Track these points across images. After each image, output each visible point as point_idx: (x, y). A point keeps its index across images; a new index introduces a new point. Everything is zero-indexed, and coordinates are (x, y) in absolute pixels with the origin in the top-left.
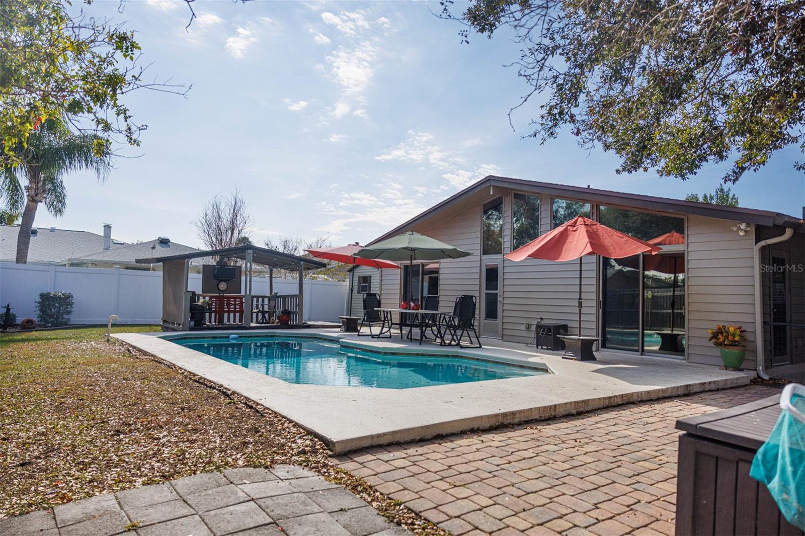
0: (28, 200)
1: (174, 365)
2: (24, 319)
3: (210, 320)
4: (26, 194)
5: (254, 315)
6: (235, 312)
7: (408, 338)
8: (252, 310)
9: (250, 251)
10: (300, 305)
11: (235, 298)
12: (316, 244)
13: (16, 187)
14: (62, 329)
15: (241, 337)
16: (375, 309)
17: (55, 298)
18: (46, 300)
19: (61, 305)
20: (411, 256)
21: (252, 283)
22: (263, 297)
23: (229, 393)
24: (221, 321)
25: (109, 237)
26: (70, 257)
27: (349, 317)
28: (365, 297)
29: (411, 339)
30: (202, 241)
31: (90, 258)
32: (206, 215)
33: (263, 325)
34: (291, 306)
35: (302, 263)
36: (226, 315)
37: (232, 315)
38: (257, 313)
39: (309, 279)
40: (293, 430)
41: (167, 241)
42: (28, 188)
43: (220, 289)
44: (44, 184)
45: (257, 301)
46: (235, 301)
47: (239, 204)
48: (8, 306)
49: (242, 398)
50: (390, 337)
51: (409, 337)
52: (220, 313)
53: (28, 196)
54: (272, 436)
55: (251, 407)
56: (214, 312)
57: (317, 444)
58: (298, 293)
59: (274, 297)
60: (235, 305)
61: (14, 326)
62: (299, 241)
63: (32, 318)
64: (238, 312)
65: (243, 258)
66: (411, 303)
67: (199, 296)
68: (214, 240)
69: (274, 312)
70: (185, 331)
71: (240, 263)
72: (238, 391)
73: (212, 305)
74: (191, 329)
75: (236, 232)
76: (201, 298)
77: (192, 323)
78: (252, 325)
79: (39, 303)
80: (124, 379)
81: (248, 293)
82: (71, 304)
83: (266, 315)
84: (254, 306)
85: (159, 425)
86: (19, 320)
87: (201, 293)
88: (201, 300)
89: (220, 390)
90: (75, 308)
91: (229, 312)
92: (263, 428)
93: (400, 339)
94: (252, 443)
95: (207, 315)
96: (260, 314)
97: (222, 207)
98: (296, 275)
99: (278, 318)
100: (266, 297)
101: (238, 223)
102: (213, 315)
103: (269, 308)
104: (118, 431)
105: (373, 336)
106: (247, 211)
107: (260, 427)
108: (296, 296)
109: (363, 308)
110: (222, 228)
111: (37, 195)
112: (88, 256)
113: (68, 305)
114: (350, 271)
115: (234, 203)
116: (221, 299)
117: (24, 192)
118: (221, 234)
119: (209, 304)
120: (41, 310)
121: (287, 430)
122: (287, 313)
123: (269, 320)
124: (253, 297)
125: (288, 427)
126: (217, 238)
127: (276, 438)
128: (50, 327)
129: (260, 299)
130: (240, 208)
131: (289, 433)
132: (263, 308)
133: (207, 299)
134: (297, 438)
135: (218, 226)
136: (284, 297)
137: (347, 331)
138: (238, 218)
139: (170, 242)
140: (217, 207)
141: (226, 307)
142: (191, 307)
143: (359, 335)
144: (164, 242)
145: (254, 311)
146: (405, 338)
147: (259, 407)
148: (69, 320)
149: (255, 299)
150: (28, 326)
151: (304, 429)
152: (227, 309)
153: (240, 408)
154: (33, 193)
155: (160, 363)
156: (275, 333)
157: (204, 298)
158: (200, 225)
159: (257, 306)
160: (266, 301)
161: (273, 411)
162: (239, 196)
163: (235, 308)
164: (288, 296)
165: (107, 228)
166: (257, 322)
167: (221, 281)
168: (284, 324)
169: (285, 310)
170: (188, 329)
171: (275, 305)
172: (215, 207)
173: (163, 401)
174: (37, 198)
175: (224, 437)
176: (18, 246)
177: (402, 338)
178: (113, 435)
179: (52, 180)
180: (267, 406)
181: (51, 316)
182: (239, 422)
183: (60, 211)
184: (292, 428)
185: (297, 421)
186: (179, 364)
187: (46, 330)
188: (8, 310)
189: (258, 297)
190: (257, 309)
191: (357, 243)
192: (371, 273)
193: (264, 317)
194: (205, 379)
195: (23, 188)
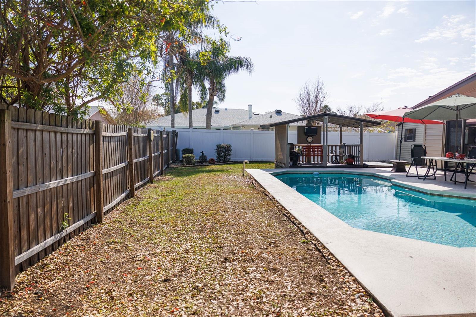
0: (210, 95)
1: (274, 198)
2: (210, 158)
3: (302, 161)
4: (208, 92)
5: (330, 158)
6: (318, 156)
7: (451, 180)
8: (329, 154)
9: (326, 117)
10: (361, 152)
11: (318, 147)
12: (372, 108)
13: (204, 90)
14: (227, 164)
15: (321, 173)
16: (422, 157)
17: (223, 148)
18: (219, 148)
19: (226, 151)
20: (457, 115)
21: (328, 136)
22: (336, 146)
23: (305, 231)
24: (309, 161)
25: (251, 111)
26: (232, 124)
27: (398, 161)
28: (412, 148)
29: (455, 182)
30: (299, 111)
31: (241, 124)
32: (301, 95)
33: (336, 165)
34: (355, 152)
35: (363, 123)
36: (312, 157)
37: (316, 157)
38: (332, 156)
39: (367, 132)
40: (354, 286)
41: (280, 111)
42: (209, 89)
43: (309, 141)
44: (216, 86)
45: (332, 149)
46: (318, 149)
47: (320, 86)
48: (203, 152)
49: (314, 238)
50: (435, 179)
51: (453, 179)
52: (309, 156)
53: (209, 93)
54: (334, 289)
55: (319, 250)
56: (305, 155)
57: (376, 311)
58: (359, 144)
59: (343, 146)
60: (318, 151)
61: (206, 161)
62: (360, 106)
63: (213, 158)
64: (319, 155)
65: (322, 121)
66: (456, 154)
67: (296, 146)
68: (306, 109)
69: (343, 156)
70: (287, 168)
71: (321, 124)
72: (311, 231)
73: (303, 151)
74: (291, 167)
75: (319, 104)
76: (297, 147)
77: (291, 163)
78: (329, 164)
79: (216, 150)
80: (243, 208)
81: (325, 144)
82: (230, 150)
83: (338, 158)
84: (330, 152)
85: (252, 259)
86: (208, 159)
87: (297, 144)
88: (297, 149)
89: (298, 227)
90: (232, 153)
91: (314, 156)
92: (327, 277)
93: (444, 182)
94: (316, 294)
95: (301, 157)
96: (333, 157)
97: (310, 88)
98: (358, 129)
99: (346, 160)
100: (337, 146)
101: (320, 97)
102: (304, 157)
103: (340, 153)
104: (226, 259)
105: (419, 177)
106: (324, 90)
107: (325, 275)
108: (358, 145)
109: (411, 155)
110: (310, 101)
111: (213, 92)
112: (240, 123)
113: (229, 151)
114: (399, 125)
115: (317, 85)
116: (309, 147)
117: (208, 91)
118: (309, 106)
119: (301, 151)
120: (218, 154)
121: (348, 284)
122: (352, 157)
123: (340, 161)
124: (329, 146)
125: (348, 281)
126: (307, 109)
127: (338, 291)
128: (222, 162)
129: (334, 147)
130: (321, 88)
131: (349, 288)
132: (336, 153)
133: (301, 147)
134: (356, 297)
135: (308, 101)
136: (350, 146)
137: (397, 171)
138: (320, 95)
139: (282, 112)
140: (307, 89)
141: (312, 152)
142: (290, 153)
143: (407, 176)
144: (279, 112)
145: (330, 155)
146: (448, 179)
147: (325, 251)
148: (230, 159)
149: (330, 147)
150: (212, 162)
151: (363, 288)
152: (313, 154)
153: (311, 250)
154: (211, 91)
155: (267, 195)
156: (343, 171)
157: (299, 147)
158: (297, 101)
159: (332, 152)
160: (338, 148)
161: (336, 259)
162: (321, 81)
163: (318, 153)
164: (353, 146)
165: (250, 106)
166: (332, 162)
167: (309, 136)
168: (350, 165)
169: (351, 155)
170: (289, 167)
171: (344, 152)
172: (306, 89)
173: (259, 234)
174: (213, 94)
175: (294, 283)
176: (207, 120)
177: (446, 180)
178: (222, 262)
179: (220, 83)
180: (332, 252)
181: (222, 157)
182: (308, 267)
183: (223, 100)
184: (352, 283)
185: (357, 277)
186: (277, 198)
187: (219, 165)
188: (203, 154)
189: (332, 146)
190: (332, 154)
191: (405, 106)
192: (416, 126)
193: (336, 159)
194: (291, 214)
195: (207, 89)
